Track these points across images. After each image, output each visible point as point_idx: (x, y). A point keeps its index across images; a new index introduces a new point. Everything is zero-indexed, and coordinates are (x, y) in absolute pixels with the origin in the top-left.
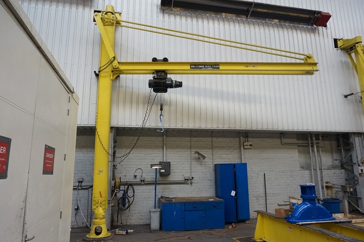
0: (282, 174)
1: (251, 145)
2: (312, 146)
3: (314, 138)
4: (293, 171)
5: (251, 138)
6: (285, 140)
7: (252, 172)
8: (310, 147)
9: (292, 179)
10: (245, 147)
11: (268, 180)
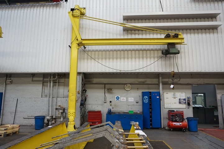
0: (29, 99)
1: (10, 82)
2: (50, 82)
3: (52, 77)
4: (37, 98)
5: (13, 77)
6: (35, 79)
7: (10, 98)
8: (49, 82)
9: (35, 103)
10: (7, 83)
11: (19, 103)
